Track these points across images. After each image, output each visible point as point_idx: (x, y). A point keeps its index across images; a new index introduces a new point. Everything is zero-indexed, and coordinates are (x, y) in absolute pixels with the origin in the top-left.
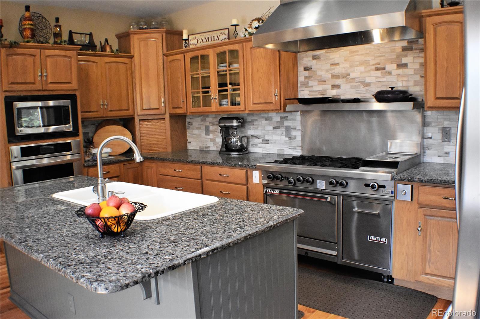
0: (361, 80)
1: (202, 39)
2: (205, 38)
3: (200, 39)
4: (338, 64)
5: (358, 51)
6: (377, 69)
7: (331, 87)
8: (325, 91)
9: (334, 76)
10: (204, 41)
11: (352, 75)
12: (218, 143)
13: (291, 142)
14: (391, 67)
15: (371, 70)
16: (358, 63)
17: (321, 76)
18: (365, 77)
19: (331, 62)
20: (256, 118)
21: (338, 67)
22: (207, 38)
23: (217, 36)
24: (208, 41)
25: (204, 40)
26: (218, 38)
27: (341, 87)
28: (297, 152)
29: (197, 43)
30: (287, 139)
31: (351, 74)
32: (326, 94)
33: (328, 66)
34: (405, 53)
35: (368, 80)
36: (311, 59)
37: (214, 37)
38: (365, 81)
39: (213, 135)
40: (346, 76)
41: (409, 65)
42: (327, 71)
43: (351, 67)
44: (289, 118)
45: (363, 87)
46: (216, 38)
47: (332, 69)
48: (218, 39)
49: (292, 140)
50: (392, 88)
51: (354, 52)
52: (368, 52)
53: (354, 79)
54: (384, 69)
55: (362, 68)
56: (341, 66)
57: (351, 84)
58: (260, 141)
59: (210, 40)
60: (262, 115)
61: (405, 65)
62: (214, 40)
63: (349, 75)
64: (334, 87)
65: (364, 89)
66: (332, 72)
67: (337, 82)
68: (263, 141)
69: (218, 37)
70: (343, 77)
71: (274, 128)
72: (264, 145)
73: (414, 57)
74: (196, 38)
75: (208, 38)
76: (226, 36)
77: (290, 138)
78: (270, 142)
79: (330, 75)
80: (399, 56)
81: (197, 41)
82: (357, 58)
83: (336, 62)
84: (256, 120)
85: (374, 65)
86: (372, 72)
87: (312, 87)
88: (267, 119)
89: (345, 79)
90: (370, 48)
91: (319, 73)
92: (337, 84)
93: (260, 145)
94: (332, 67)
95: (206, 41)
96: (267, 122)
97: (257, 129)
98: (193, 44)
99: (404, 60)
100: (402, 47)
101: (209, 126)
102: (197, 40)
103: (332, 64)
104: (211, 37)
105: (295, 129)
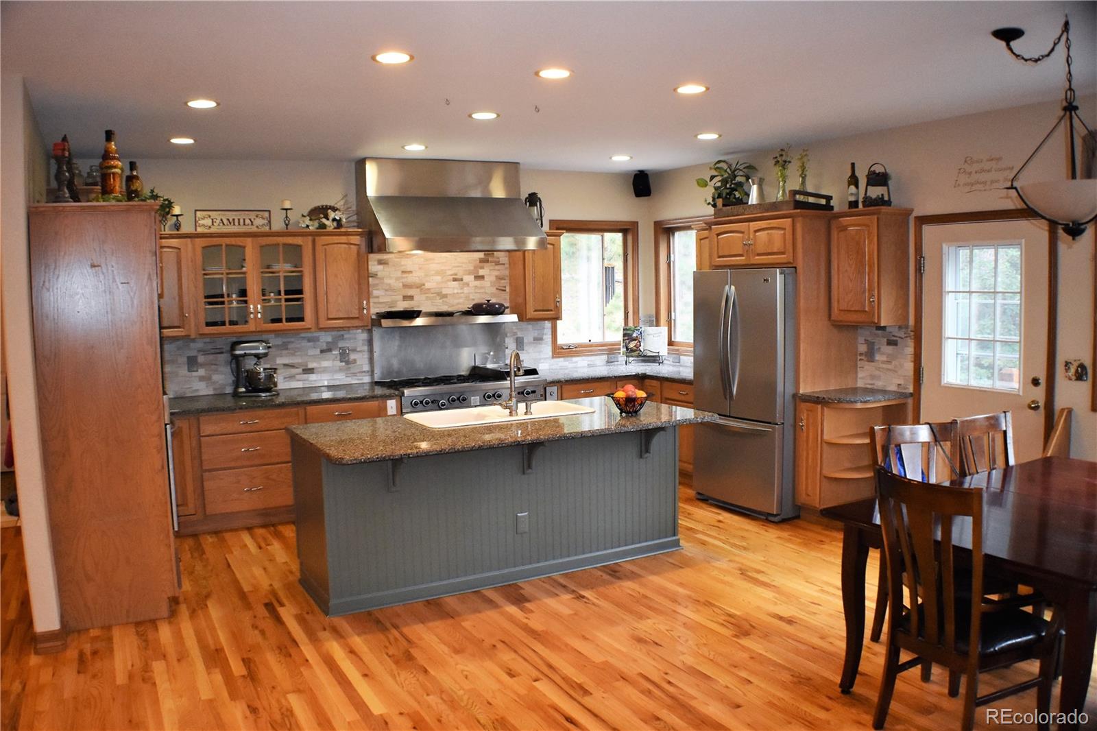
0: (437, 290)
1: (222, 220)
2: (228, 219)
3: (219, 219)
4: (411, 272)
5: (434, 259)
6: (455, 280)
7: (402, 298)
8: (394, 303)
9: (405, 286)
10: (225, 224)
11: (428, 285)
12: (217, 382)
13: (349, 368)
14: (469, 279)
15: (448, 281)
16: (433, 272)
17: (389, 284)
18: (442, 288)
19: (403, 268)
20: (292, 340)
21: (411, 275)
22: (231, 220)
23: (250, 220)
24: (234, 224)
25: (225, 221)
26: (252, 222)
27: (415, 299)
28: (358, 379)
29: (213, 224)
30: (344, 364)
31: (426, 284)
32: (395, 307)
33: (399, 274)
34: (482, 264)
35: (445, 291)
36: (376, 263)
37: (244, 220)
38: (441, 292)
39: (206, 370)
40: (420, 286)
41: (485, 277)
42: (397, 279)
43: (426, 275)
44: (345, 336)
45: (440, 299)
46: (247, 221)
47: (402, 278)
48: (252, 224)
49: (350, 366)
50: (488, 301)
51: (431, 259)
52: (444, 261)
53: (429, 289)
54: (462, 280)
55: (438, 278)
56: (414, 274)
57: (427, 295)
58: (300, 370)
59: (236, 223)
60: (303, 335)
61: (482, 277)
62: (244, 224)
63: (424, 285)
64: (406, 298)
65: (441, 301)
66: (403, 280)
67: (410, 292)
68: (303, 370)
69: (252, 220)
70: (417, 288)
71: (322, 351)
72: (305, 376)
73: (490, 270)
74: (210, 216)
75: (234, 220)
76: (266, 222)
77: (348, 362)
78: (315, 371)
79: (401, 284)
80: (476, 268)
81: (213, 222)
82: (433, 267)
83: (409, 270)
84: (293, 342)
85: (452, 275)
86: (449, 283)
87: (378, 297)
88: (309, 340)
89: (418, 290)
90: (447, 257)
91: (387, 281)
92: (409, 294)
93: (298, 377)
94: (404, 276)
95: (230, 223)
96: (311, 344)
97: (293, 355)
98: (203, 225)
99: (481, 272)
100: (480, 259)
101: (196, 357)
102: (212, 219)
103: (403, 272)
104: (239, 220)
105: (354, 350)
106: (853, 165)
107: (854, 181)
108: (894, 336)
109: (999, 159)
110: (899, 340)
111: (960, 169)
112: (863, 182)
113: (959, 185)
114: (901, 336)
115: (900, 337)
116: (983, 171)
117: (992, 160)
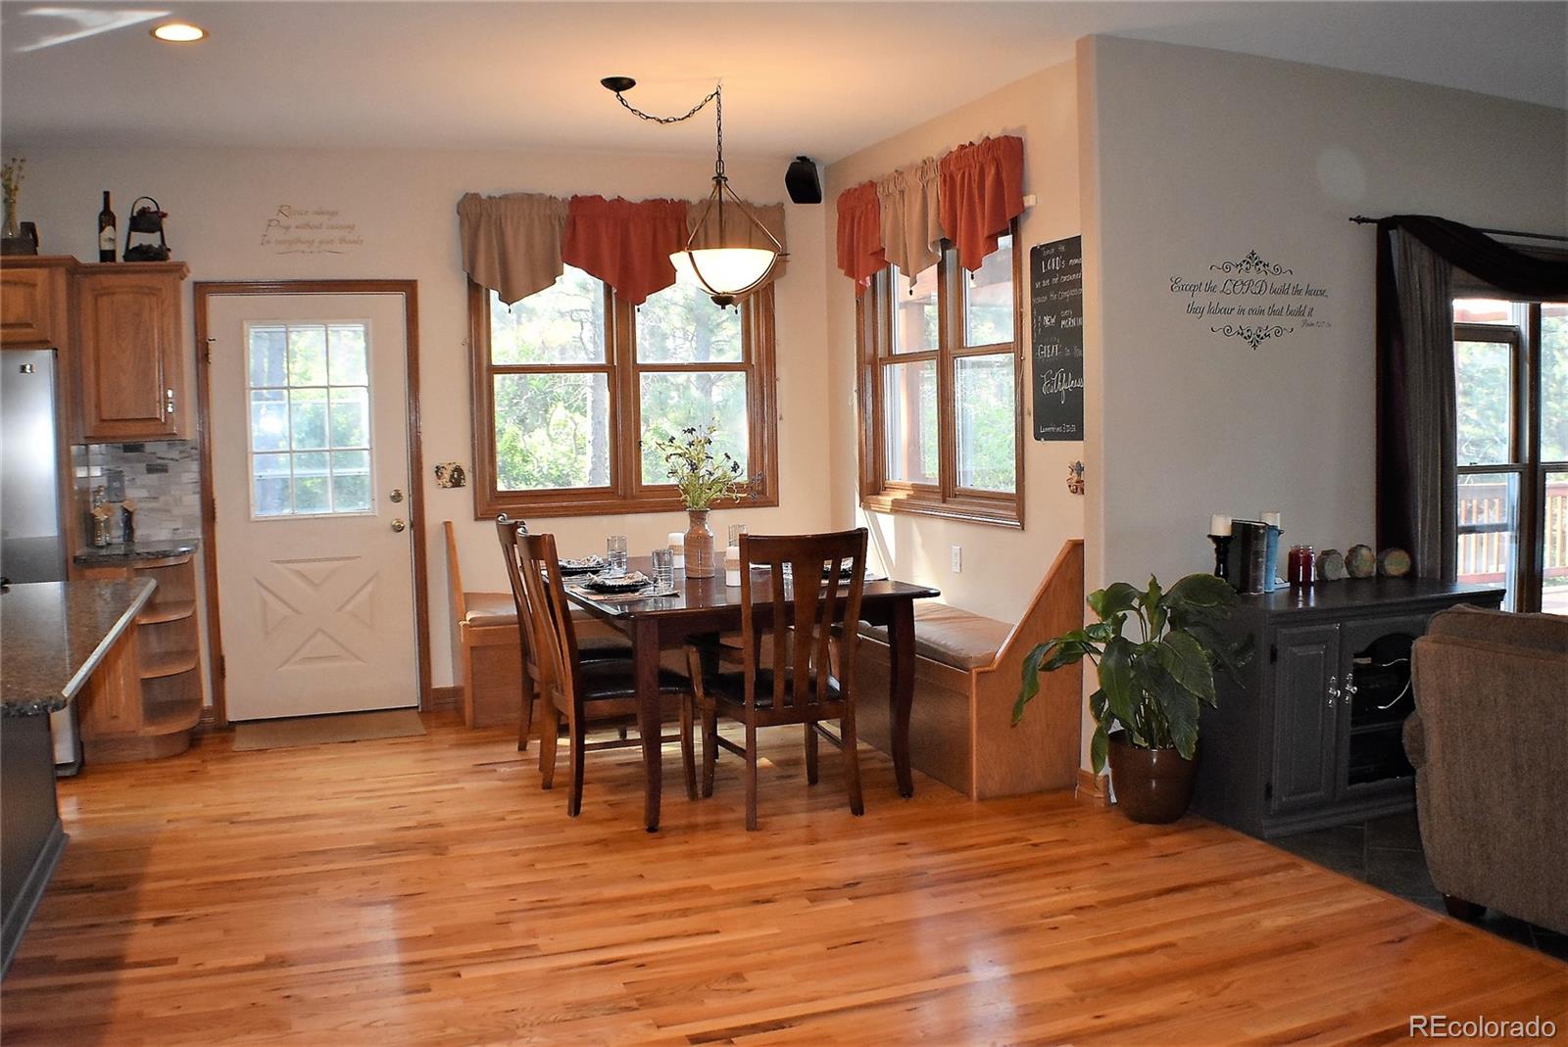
106: (107, 194)
107: (107, 218)
108: (160, 458)
109: (333, 214)
110: (171, 464)
111: (271, 221)
112: (123, 222)
113: (268, 242)
114: (174, 457)
115: (172, 459)
116: (307, 226)
117: (322, 213)
